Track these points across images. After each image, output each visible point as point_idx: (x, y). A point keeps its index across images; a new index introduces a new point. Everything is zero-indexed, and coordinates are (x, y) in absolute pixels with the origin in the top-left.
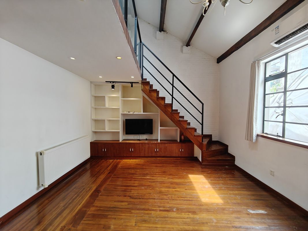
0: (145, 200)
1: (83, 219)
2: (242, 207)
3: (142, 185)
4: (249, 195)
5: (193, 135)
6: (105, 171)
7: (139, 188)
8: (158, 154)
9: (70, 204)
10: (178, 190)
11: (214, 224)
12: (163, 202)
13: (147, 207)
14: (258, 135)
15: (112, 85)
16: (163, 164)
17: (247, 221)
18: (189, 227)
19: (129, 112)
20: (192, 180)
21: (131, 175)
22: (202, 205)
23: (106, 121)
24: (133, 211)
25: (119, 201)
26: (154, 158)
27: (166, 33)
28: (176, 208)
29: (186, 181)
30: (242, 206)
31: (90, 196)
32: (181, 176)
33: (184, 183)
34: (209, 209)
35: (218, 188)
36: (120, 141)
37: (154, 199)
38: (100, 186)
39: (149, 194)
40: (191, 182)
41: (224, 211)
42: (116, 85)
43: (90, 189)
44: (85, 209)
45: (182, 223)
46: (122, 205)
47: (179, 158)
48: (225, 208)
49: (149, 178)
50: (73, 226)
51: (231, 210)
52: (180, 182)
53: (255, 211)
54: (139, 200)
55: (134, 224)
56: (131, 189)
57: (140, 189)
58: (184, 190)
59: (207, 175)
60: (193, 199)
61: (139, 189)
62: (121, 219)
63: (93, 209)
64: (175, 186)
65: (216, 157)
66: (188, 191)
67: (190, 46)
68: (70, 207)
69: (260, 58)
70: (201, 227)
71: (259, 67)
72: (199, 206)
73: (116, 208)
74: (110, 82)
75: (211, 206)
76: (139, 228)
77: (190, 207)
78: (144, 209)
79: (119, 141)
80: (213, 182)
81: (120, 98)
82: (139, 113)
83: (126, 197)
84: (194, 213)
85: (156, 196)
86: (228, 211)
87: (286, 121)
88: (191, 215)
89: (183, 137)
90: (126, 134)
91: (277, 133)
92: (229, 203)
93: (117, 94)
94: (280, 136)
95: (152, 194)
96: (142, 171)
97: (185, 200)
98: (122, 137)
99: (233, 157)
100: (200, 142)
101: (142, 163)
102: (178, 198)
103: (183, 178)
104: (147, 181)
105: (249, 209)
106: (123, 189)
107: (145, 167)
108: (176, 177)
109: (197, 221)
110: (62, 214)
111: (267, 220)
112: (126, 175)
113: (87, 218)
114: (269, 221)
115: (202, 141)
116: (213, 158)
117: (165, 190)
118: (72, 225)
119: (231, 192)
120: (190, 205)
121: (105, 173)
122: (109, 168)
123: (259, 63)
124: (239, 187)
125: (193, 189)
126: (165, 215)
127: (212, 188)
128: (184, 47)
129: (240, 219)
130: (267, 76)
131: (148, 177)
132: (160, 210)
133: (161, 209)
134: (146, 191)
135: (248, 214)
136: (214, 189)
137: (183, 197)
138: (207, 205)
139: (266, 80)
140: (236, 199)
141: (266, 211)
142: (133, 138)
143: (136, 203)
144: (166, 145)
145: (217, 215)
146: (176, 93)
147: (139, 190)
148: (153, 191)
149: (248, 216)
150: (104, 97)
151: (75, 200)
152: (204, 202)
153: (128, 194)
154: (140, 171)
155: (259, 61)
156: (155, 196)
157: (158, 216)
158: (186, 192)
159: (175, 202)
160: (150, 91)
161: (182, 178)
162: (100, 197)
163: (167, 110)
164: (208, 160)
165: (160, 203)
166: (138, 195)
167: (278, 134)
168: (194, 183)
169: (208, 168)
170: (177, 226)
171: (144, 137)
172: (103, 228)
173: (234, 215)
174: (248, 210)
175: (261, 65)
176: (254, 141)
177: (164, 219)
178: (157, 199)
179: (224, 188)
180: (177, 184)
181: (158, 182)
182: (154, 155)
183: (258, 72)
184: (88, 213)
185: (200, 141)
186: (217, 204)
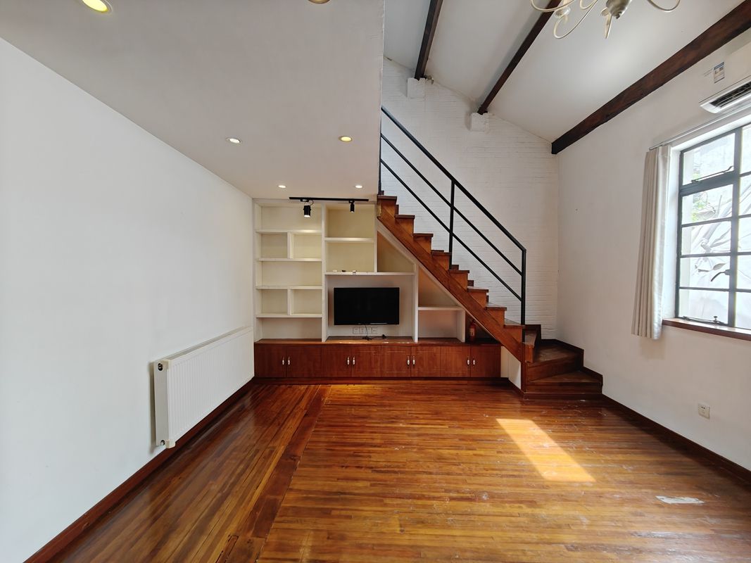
0: (409, 477)
1: (274, 519)
2: (644, 490)
3: (393, 443)
4: (651, 463)
5: (502, 326)
6: (295, 411)
7: (388, 449)
8: (415, 373)
9: (234, 484)
10: (482, 452)
11: (585, 528)
12: (454, 479)
13: (418, 491)
14: (665, 323)
15: (305, 207)
16: (430, 394)
17: (660, 520)
18: (529, 534)
19: (343, 271)
20: (508, 431)
21: (360, 421)
22: (547, 486)
23: (289, 291)
24: (387, 501)
25: (347, 479)
26: (405, 381)
27: (430, 81)
28: (486, 494)
29: (494, 432)
30: (641, 488)
31: (277, 467)
32: (479, 421)
33: (490, 438)
34: (564, 495)
35: (574, 449)
36: (324, 341)
37: (431, 473)
38: (294, 444)
39: (416, 463)
40: (507, 435)
41: (602, 499)
42: (314, 206)
43: (272, 452)
44: (272, 497)
45: (510, 527)
46: (360, 488)
47: (465, 382)
48: (602, 493)
49: (404, 426)
50: (256, 534)
51: (618, 496)
52: (481, 435)
53: (674, 498)
54: (394, 476)
55: (399, 529)
56: (369, 452)
57: (392, 452)
58: (493, 453)
59: (540, 418)
60: (522, 474)
61: (387, 452)
62: (365, 518)
63: (290, 496)
64: (470, 444)
65: (556, 377)
66: (506, 455)
67: (487, 112)
68: (236, 492)
69: (668, 140)
70: (557, 535)
71: (666, 161)
72: (540, 488)
73: (345, 493)
74: (301, 199)
75: (569, 489)
76: (412, 538)
77: (518, 490)
78: (412, 497)
79: (320, 340)
80: (559, 434)
81: (324, 239)
82: (369, 274)
83: (362, 470)
84: (532, 503)
85: (433, 467)
86: (611, 499)
87: (739, 287)
88: (527, 510)
89: (472, 331)
90: (335, 324)
91: (715, 317)
92: (608, 482)
93: (315, 229)
94: (721, 324)
95: (421, 463)
96: (383, 411)
97: (502, 476)
98: (326, 332)
99: (597, 379)
100: (517, 342)
101: (378, 393)
102: (484, 472)
103: (486, 427)
104: (403, 434)
105: (658, 495)
106: (350, 451)
107: (387, 402)
108: (468, 423)
109: (545, 521)
110: (222, 508)
111: (708, 519)
112: (349, 420)
113: (282, 516)
114: (714, 521)
115: (523, 340)
116: (550, 380)
117: (450, 454)
118: (251, 532)
119: (608, 458)
120: (518, 486)
121: (297, 417)
122: (303, 404)
123: (665, 152)
124: (624, 445)
125: (515, 450)
126: (466, 509)
127: (559, 449)
128: (474, 114)
129: (644, 516)
130: (686, 181)
131: (401, 425)
132: (452, 499)
133: (452, 495)
134: (405, 455)
135: (662, 505)
136: (566, 451)
137: (496, 470)
138: (557, 486)
139: (683, 191)
140: (624, 474)
141: (700, 499)
142: (352, 333)
143: (388, 483)
144: (435, 349)
145: (588, 507)
146: (459, 223)
147: (389, 454)
148: (423, 455)
149: (662, 509)
150: (285, 235)
151: (244, 477)
152: (550, 479)
153: (364, 462)
154: (378, 411)
155: (666, 146)
156: (431, 466)
157: (449, 510)
158: (501, 457)
159: (482, 480)
160: (397, 220)
161: (484, 425)
162: (300, 470)
163: (439, 265)
164: (537, 385)
165: (446, 483)
166: (389, 464)
167: (718, 319)
168: (514, 438)
169: (539, 404)
170: (500, 534)
171: (377, 331)
172: (328, 538)
173: (627, 509)
174: (658, 497)
175: (671, 156)
176: (655, 336)
177: (466, 518)
178: (437, 474)
179: (587, 449)
180: (474, 439)
181: (427, 435)
182: (404, 373)
183: (665, 173)
184: (282, 505)
185: (518, 340)
186: (582, 485)
